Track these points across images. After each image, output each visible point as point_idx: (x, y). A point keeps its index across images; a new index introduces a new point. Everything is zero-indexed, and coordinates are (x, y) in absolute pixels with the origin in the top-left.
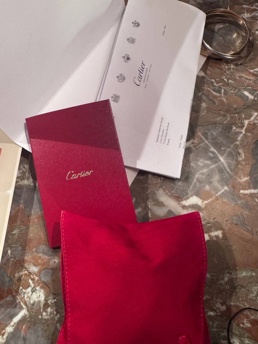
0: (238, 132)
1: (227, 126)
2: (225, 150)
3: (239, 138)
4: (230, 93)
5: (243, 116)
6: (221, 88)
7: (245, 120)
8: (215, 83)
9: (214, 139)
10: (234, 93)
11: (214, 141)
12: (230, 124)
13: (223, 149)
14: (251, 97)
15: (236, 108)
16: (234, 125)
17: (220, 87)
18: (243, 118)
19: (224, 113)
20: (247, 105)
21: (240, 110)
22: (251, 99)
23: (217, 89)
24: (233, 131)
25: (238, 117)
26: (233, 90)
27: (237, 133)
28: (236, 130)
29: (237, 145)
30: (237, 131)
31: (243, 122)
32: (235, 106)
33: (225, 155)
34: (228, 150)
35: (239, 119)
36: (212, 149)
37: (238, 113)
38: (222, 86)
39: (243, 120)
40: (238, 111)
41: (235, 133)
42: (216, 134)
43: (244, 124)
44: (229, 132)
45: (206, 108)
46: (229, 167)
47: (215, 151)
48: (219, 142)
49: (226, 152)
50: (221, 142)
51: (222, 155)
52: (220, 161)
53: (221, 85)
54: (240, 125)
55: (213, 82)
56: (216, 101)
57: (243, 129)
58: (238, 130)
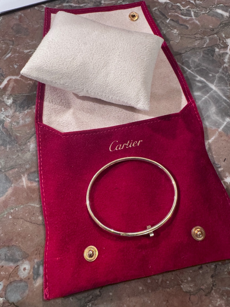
0: (223, 53)
1: (208, 50)
2: (214, 76)
3: (226, 60)
4: (201, 14)
5: (224, 35)
6: (190, 11)
7: (226, 39)
8: (181, 7)
9: (197, 66)
10: (206, 13)
11: (198, 69)
12: (211, 47)
13: (211, 75)
14: (226, 14)
15: (213, 28)
16: (216, 47)
17: (188, 10)
18: (223, 38)
19: (201, 36)
20: (223, 23)
21: (218, 29)
22: (227, 17)
23: (185, 12)
24: (216, 53)
25: (218, 37)
26: (203, 10)
27: (222, 55)
28: (220, 51)
29: (226, 67)
30: (221, 53)
31: (225, 41)
32: (211, 27)
33: (215, 81)
34: (217, 75)
35: (220, 40)
36: (199, 78)
37: (216, 34)
38: (190, 9)
39: (225, 40)
40: (215, 31)
41: (219, 55)
42: (199, 60)
43: (227, 44)
44: (213, 56)
45: (179, 34)
46: (225, 94)
47: (202, 79)
48: (204, 68)
49: (215, 79)
50: (207, 68)
51: (212, 82)
52: (212, 89)
53: (188, 7)
54: (223, 46)
55: (179, 6)
56: (188, 26)
57: (227, 49)
58: (222, 51)
